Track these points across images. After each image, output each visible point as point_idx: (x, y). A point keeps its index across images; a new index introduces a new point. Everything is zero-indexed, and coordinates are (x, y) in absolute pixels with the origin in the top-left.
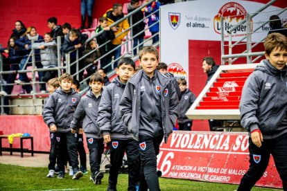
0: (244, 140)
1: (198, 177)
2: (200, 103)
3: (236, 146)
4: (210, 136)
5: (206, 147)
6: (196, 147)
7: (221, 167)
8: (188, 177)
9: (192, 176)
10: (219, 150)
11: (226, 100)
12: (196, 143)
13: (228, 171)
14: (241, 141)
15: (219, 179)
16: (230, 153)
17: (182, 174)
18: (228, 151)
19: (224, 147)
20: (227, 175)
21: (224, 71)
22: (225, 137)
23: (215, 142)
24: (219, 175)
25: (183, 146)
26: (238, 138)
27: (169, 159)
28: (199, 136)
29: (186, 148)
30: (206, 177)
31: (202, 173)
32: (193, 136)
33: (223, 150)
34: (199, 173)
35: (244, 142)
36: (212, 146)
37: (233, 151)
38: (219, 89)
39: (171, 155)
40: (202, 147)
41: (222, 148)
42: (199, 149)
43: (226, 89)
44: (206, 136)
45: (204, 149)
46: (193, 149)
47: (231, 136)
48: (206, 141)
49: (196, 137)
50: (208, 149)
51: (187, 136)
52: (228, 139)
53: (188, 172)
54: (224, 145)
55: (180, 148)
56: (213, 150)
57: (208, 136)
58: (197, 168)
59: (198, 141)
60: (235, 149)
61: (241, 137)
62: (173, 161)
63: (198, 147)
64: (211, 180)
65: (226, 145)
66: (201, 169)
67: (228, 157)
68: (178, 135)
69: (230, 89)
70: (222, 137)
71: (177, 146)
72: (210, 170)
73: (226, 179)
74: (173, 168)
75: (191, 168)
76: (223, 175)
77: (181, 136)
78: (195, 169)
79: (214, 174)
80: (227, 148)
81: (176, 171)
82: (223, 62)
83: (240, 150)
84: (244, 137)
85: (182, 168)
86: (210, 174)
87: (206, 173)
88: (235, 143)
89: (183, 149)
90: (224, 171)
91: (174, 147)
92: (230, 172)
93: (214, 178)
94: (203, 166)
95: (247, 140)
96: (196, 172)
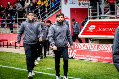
1: (86, 59)
2: (83, 32)
4: (90, 45)
5: (88, 48)
6: (84, 48)
7: (95, 55)
8: (82, 59)
9: (84, 58)
10: (93, 50)
11: (92, 31)
12: (85, 47)
14: (101, 47)
15: (94, 60)
16: (97, 51)
17: (80, 57)
18: (97, 50)
20: (97, 58)
21: (90, 22)
22: (95, 45)
23: (92, 47)
24: (94, 58)
25: (80, 48)
26: (100, 46)
27: (75, 52)
28: (85, 45)
29: (81, 49)
31: (88, 58)
32: (83, 45)
33: (95, 50)
36: (90, 48)
37: (98, 50)
38: (89, 28)
39: (76, 51)
40: (87, 49)
41: (94, 49)
42: (86, 49)
43: (92, 28)
44: (88, 45)
45: (88, 49)
46: (83, 49)
48: (88, 47)
49: (84, 45)
50: (89, 49)
51: (81, 45)
52: (96, 46)
54: (95, 48)
55: (78, 48)
56: (91, 50)
57: (89, 45)
58: (86, 56)
59: (85, 46)
60: (99, 49)
61: (101, 46)
62: (76, 53)
63: (85, 49)
64: (91, 60)
65: (96, 48)
66: (87, 56)
67: (97, 52)
68: (77, 44)
69: (93, 28)
70: (94, 45)
71: (77, 48)
72: (91, 56)
73: (97, 60)
74: (77, 55)
75: (83, 56)
76: (95, 58)
77: (79, 44)
78: (85, 56)
79: (92, 58)
80: (96, 49)
81: (78, 56)
82: (89, 18)
83: (101, 50)
84: (102, 46)
85: (80, 55)
86: (91, 58)
87: (89, 57)
89: (80, 49)
90: (96, 57)
91: (76, 48)
92: (98, 57)
93: (93, 59)
94: (88, 55)
95: (103, 47)
96: (86, 57)
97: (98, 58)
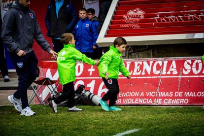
0: (194, 64)
1: (150, 102)
3: (186, 70)
4: (151, 63)
5: (149, 73)
6: (135, 73)
7: (175, 90)
8: (136, 103)
9: (141, 101)
10: (166, 75)
12: (135, 70)
13: (183, 94)
14: (191, 65)
15: (176, 102)
16: (180, 77)
17: (127, 99)
18: (177, 75)
19: (172, 72)
20: (184, 97)
22: (170, 63)
23: (159, 68)
24: (173, 98)
26: (186, 63)
28: (136, 63)
30: (159, 101)
31: (153, 98)
33: (172, 74)
34: (149, 97)
35: (194, 66)
36: (156, 72)
37: (183, 75)
40: (143, 73)
41: (169, 73)
42: (141, 75)
44: (145, 63)
45: (147, 75)
47: (176, 61)
48: (147, 67)
50: (152, 74)
52: (174, 64)
53: (134, 98)
54: (171, 70)
56: (159, 75)
57: (148, 62)
58: (145, 94)
59: (137, 67)
60: (185, 72)
61: (190, 62)
63: (139, 74)
64: (165, 103)
65: (174, 70)
66: (151, 94)
67: (180, 80)
70: (166, 62)
72: (162, 94)
73: (184, 101)
75: (137, 94)
76: (178, 97)
78: (142, 95)
79: (168, 98)
80: (175, 72)
83: (191, 73)
84: (193, 61)
85: (125, 95)
86: (163, 98)
87: (158, 97)
88: (184, 67)
90: (179, 94)
92: (187, 94)
93: (169, 102)
94: (152, 91)
95: (197, 64)
96: (145, 97)
97: (188, 98)
